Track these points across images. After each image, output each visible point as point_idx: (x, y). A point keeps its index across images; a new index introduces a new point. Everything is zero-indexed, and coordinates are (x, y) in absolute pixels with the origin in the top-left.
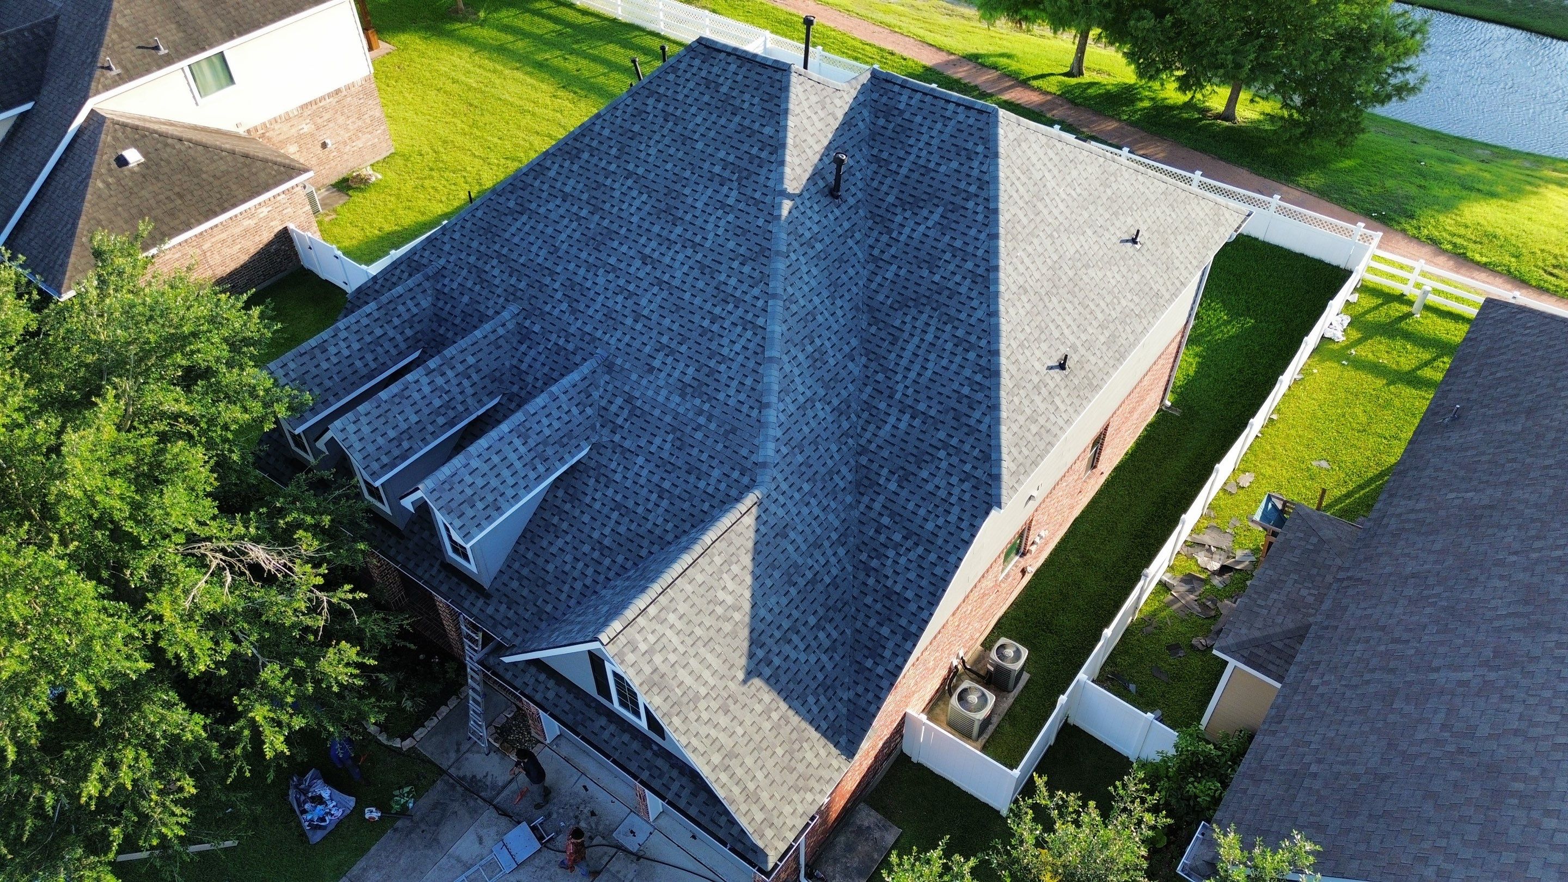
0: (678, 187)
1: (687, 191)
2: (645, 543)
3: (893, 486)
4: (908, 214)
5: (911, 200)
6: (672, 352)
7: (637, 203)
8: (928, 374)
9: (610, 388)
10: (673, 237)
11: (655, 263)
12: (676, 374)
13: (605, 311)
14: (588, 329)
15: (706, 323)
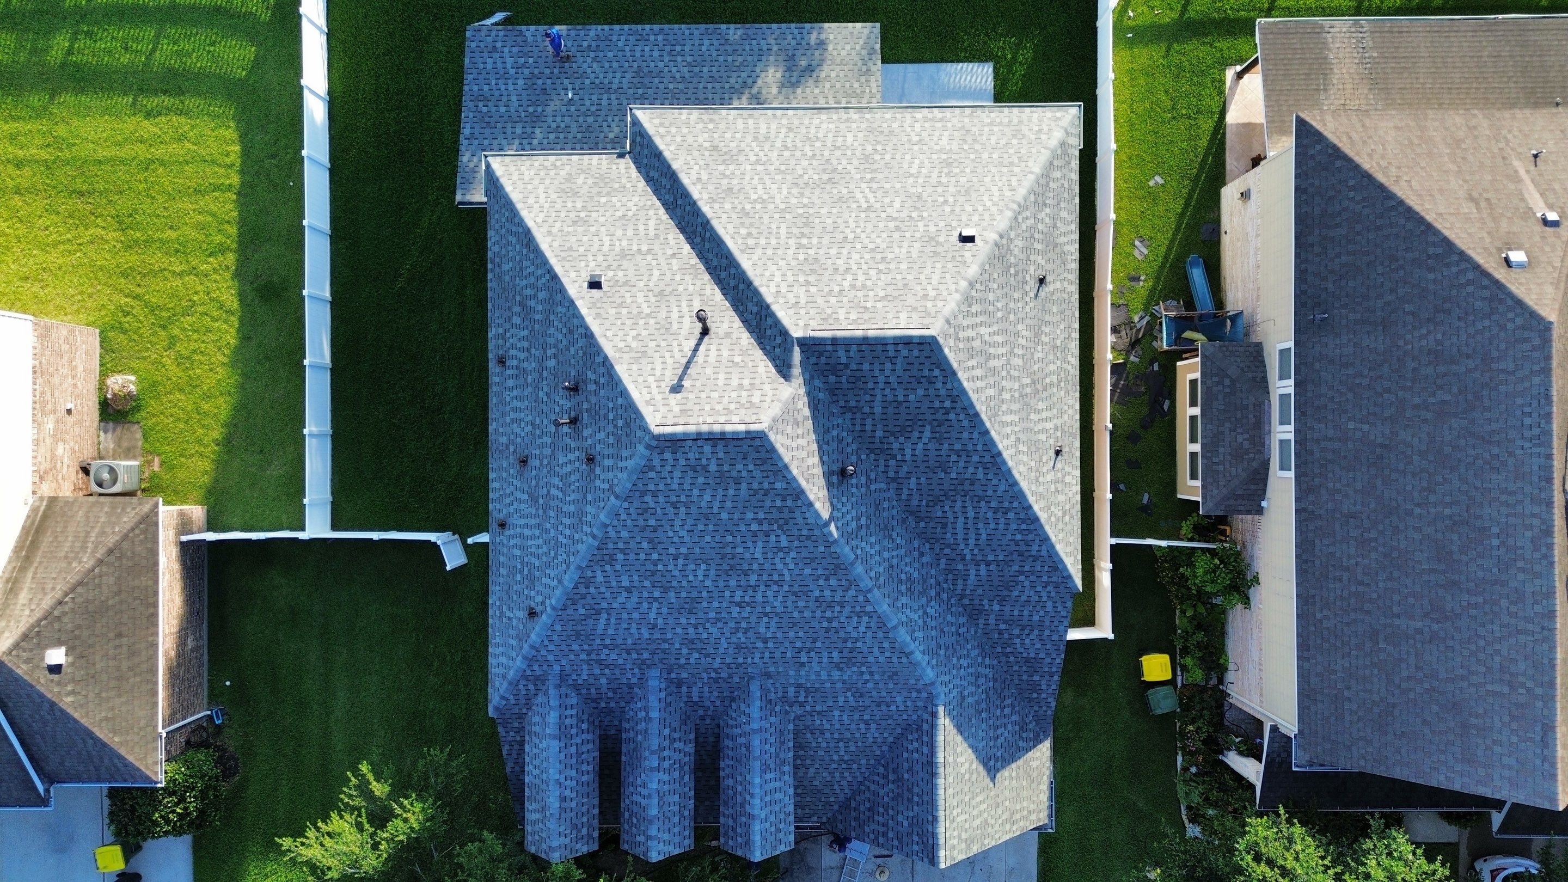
0: (728, 550)
1: (739, 550)
2: (875, 748)
3: (996, 607)
4: (902, 440)
5: (898, 429)
6: (811, 649)
7: (700, 573)
8: (984, 537)
9: (777, 685)
10: (752, 583)
11: (752, 604)
12: (825, 660)
14: (729, 660)
15: (825, 624)
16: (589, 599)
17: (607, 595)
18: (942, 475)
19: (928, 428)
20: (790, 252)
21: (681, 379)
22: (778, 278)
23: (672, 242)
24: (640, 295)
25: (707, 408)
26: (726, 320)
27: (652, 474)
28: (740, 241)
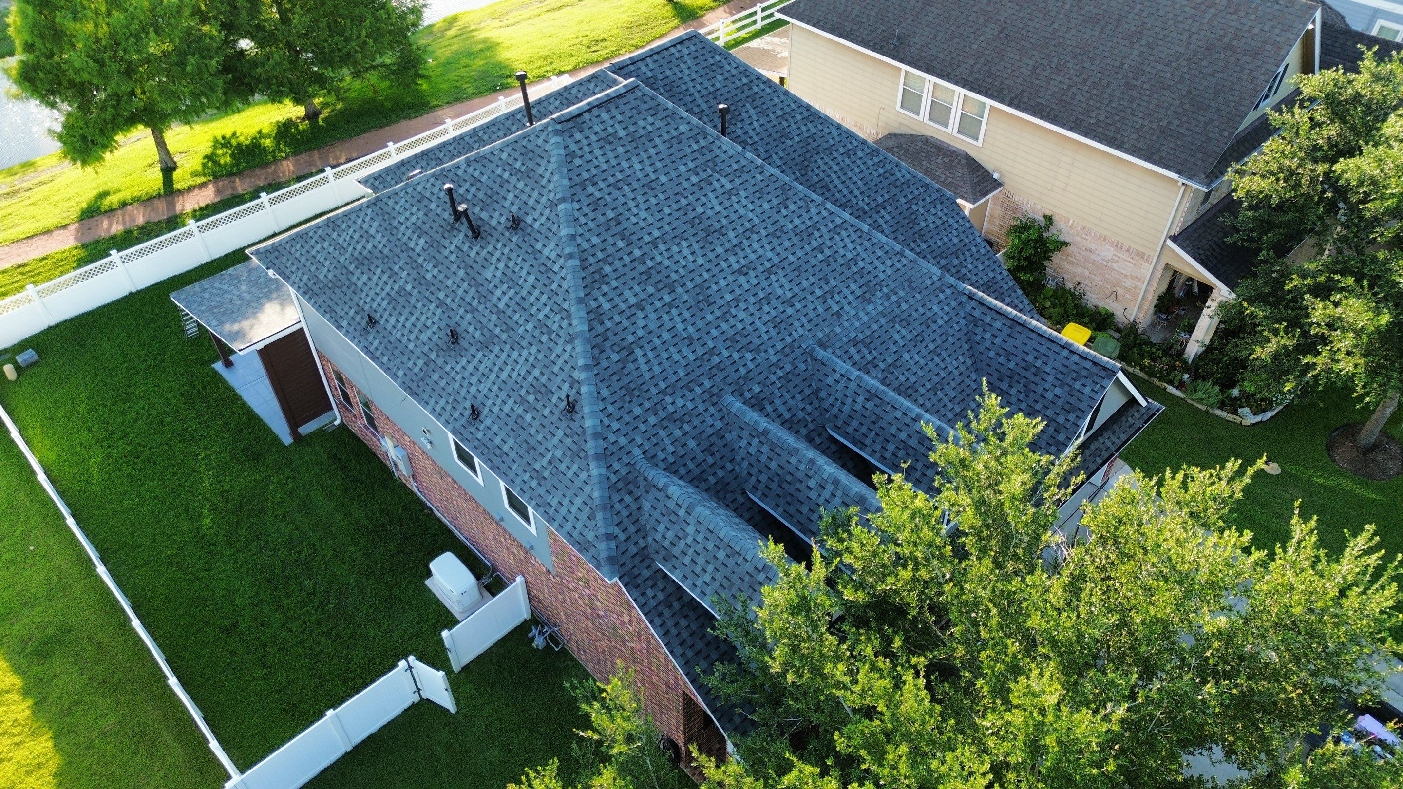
0: (692, 215)
1: (700, 210)
6: (831, 293)
7: (686, 252)
10: (735, 242)
11: (750, 266)
13: (771, 325)
14: (779, 346)
16: (613, 339)
17: (626, 323)
18: (789, 142)
19: (748, 106)
27: (578, 161)
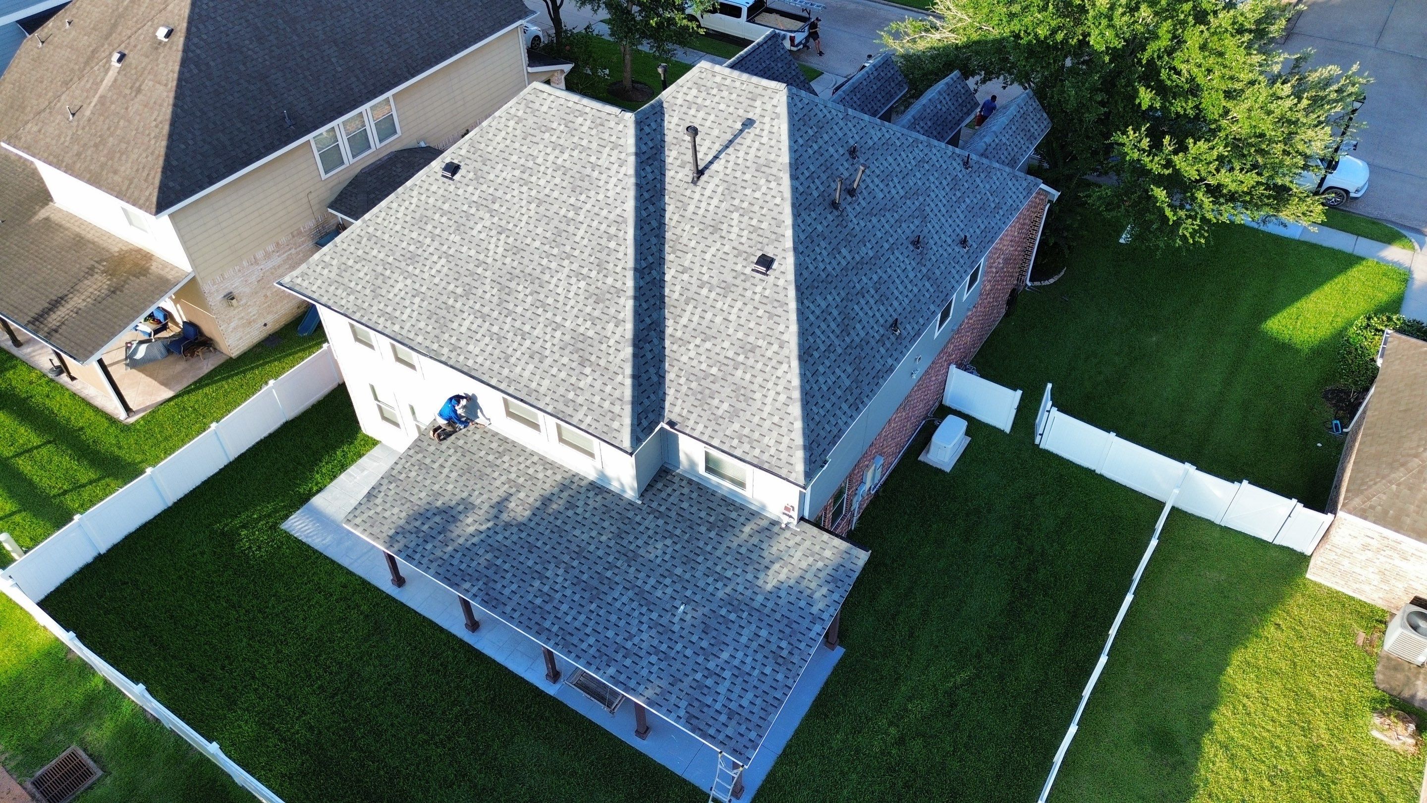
20: (588, 206)
21: (741, 131)
22: (614, 180)
23: (678, 288)
24: (733, 236)
25: (734, 96)
26: (676, 182)
28: (621, 234)
